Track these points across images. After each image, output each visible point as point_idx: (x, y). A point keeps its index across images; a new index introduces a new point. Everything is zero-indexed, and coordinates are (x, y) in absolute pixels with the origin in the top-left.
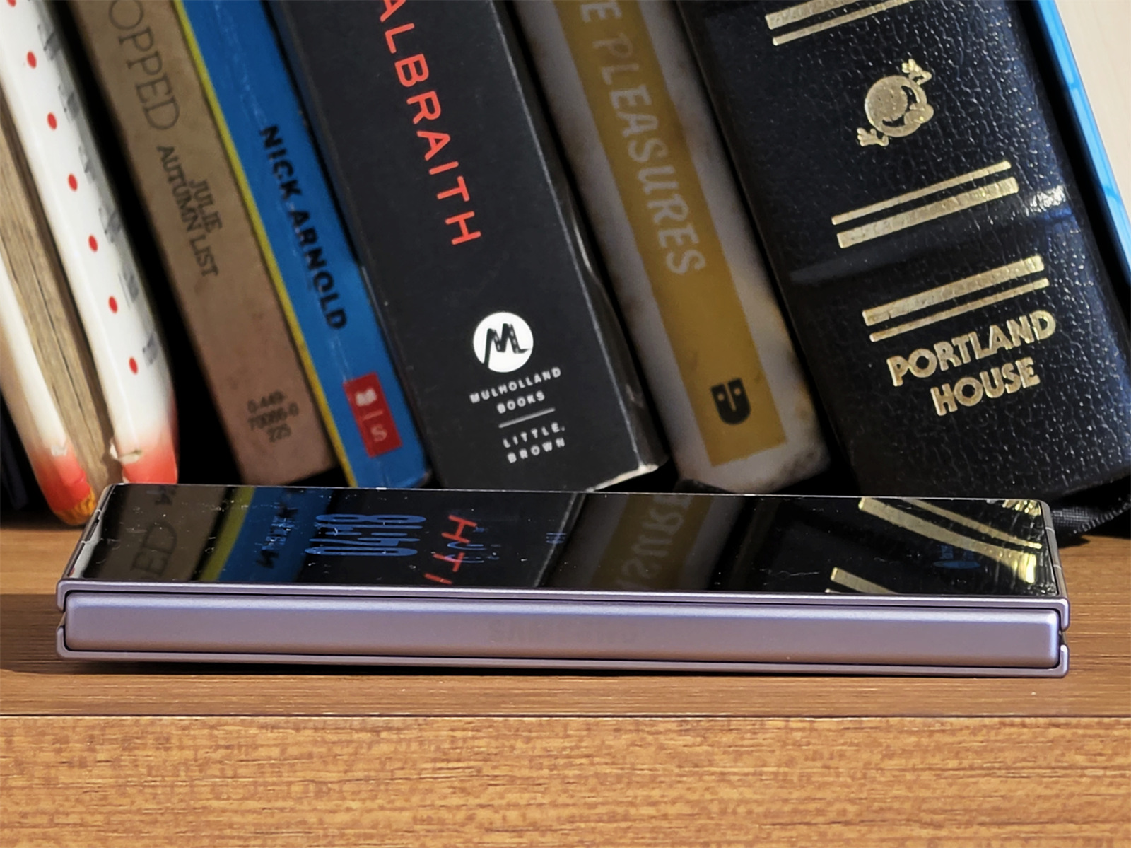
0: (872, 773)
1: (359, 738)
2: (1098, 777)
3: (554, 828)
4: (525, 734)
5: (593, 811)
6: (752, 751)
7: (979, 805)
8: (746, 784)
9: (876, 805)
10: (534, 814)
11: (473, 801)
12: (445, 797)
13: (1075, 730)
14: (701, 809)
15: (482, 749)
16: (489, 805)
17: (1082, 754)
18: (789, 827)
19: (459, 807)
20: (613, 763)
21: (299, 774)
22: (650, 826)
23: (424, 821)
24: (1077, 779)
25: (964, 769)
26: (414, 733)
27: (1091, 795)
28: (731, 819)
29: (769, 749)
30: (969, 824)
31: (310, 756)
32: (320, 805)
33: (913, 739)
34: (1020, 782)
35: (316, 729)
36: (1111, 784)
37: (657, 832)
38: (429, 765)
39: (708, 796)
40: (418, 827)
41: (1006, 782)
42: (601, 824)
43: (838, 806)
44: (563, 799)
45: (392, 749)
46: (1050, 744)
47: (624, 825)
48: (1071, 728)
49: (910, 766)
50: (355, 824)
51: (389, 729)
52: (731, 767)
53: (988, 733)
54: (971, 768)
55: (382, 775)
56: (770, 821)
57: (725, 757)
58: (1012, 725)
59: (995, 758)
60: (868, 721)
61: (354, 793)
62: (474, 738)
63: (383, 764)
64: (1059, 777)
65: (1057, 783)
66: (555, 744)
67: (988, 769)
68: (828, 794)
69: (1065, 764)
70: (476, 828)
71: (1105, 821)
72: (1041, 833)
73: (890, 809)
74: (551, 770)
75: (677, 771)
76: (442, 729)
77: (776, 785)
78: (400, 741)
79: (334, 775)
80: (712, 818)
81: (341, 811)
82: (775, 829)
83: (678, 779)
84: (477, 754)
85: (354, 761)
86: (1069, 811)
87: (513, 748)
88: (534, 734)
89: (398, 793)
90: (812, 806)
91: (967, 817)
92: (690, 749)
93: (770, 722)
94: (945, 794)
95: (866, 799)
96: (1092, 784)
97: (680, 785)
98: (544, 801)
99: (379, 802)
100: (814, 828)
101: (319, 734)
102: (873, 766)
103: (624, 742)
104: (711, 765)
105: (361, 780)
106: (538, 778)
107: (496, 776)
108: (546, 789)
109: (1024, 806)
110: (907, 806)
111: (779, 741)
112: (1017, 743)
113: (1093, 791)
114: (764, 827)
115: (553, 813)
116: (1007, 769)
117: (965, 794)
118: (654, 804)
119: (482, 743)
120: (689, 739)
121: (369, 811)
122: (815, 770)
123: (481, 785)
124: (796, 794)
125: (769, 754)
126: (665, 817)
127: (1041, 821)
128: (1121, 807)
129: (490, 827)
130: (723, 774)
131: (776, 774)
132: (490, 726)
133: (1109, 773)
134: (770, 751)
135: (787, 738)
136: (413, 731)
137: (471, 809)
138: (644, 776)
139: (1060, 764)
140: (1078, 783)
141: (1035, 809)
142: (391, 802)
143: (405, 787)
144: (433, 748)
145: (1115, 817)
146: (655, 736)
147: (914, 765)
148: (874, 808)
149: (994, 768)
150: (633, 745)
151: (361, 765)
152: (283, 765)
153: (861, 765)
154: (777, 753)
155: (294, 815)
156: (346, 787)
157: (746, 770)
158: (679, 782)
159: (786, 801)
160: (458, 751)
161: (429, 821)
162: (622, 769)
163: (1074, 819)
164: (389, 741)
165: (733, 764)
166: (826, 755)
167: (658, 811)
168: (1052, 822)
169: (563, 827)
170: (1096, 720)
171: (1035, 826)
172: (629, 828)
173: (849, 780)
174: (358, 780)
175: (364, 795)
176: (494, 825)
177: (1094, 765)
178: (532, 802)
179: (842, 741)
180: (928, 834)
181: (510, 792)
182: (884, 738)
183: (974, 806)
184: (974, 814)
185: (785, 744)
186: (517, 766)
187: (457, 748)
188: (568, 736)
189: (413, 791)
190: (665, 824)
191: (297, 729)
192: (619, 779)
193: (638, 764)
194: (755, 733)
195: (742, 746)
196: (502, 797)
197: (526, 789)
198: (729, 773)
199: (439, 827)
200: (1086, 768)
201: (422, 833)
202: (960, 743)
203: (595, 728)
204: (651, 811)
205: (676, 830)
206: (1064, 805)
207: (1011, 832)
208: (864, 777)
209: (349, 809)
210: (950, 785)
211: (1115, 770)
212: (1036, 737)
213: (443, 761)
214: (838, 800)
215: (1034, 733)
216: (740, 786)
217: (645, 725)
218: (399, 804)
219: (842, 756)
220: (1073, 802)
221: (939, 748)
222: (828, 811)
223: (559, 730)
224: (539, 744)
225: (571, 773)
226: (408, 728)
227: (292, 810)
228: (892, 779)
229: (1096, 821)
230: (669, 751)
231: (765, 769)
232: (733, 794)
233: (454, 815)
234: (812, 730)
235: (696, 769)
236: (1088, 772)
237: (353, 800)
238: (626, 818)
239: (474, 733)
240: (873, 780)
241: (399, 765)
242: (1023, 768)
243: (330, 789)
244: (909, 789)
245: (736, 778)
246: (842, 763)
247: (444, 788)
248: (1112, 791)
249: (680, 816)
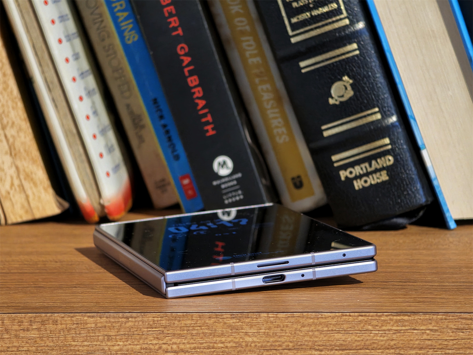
0: (298, 332)
1: (121, 320)
2: (376, 334)
3: (188, 351)
4: (178, 319)
5: (202, 345)
6: (256, 324)
7: (335, 343)
8: (254, 336)
9: (299, 343)
10: (182, 346)
11: (161, 342)
12: (151, 341)
13: (368, 317)
14: (239, 345)
15: (164, 324)
16: (166, 343)
17: (370, 326)
18: (270, 351)
19: (156, 344)
20: (209, 329)
21: (101, 333)
22: (222, 350)
23: (144, 349)
24: (369, 334)
25: (330, 331)
26: (141, 319)
27: (374, 340)
28: (249, 348)
29: (262, 324)
30: (332, 350)
31: (105, 327)
32: (109, 343)
33: (312, 320)
34: (349, 336)
35: (107, 317)
36: (381, 336)
37: (224, 353)
38: (146, 330)
39: (241, 340)
40: (142, 351)
41: (344, 335)
42: (205, 350)
43: (286, 344)
44: (192, 341)
45: (133, 324)
46: (359, 322)
47: (212, 350)
48: (367, 316)
49: (311, 330)
50: (121, 350)
51: (132, 317)
52: (249, 330)
53: (338, 318)
54: (332, 330)
55: (130, 333)
56: (263, 349)
57: (247, 326)
58: (346, 315)
59: (340, 327)
60: (296, 314)
61: (120, 339)
62: (160, 320)
63: (130, 329)
64: (363, 334)
65: (362, 336)
66: (189, 322)
67: (338, 331)
68: (283, 340)
69: (365, 329)
70: (162, 351)
71: (379, 349)
72: (357, 353)
73: (304, 345)
74: (187, 331)
75: (230, 331)
76: (150, 318)
77: (265, 336)
78: (135, 321)
79: (114, 333)
80: (243, 348)
81: (116, 345)
82: (265, 352)
83: (231, 334)
84: (162, 326)
85: (120, 328)
86: (366, 345)
87: (174, 324)
88: (181, 319)
89: (135, 339)
90: (277, 344)
91: (331, 348)
92: (235, 324)
93: (262, 315)
94: (323, 340)
95: (296, 341)
96: (374, 336)
97: (231, 336)
98: (185, 342)
99: (129, 342)
100: (278, 351)
101: (108, 319)
102: (298, 330)
103: (212, 322)
104: (242, 329)
105: (123, 335)
106: (183, 334)
107: (169, 333)
108: (186, 338)
109: (351, 344)
110: (310, 343)
111: (265, 321)
112: (348, 322)
113: (375, 338)
114: (261, 351)
115: (188, 346)
116: (344, 331)
117: (330, 339)
118: (223, 343)
119: (164, 322)
120: (234, 320)
121: (126, 345)
122: (278, 331)
123: (164, 336)
124: (271, 340)
125: (262, 326)
126: (227, 347)
127: (357, 349)
128: (384, 344)
129: (167, 351)
130: (246, 332)
131: (265, 332)
132: (166, 316)
133: (380, 332)
134: (262, 325)
135: (268, 320)
136: (140, 318)
137: (160, 345)
138: (219, 333)
139: (363, 329)
140: (369, 336)
141: (355, 345)
142: (133, 342)
143: (138, 337)
144: (147, 324)
145: (383, 347)
146: (223, 319)
147: (312, 329)
148: (298, 344)
149: (340, 331)
150: (215, 322)
151: (122, 330)
152: (96, 330)
153: (294, 329)
154: (265, 325)
155: (100, 347)
156: (118, 337)
157: (254, 331)
158: (232, 335)
159: (268, 342)
160: (156, 325)
161: (146, 349)
162: (212, 331)
163: (368, 348)
164: (132, 321)
165: (249, 329)
166: (282, 326)
167: (224, 345)
168: (361, 349)
169: (192, 351)
170: (375, 314)
171: (354, 351)
172: (214, 351)
173: (290, 334)
174: (121, 335)
175: (123, 340)
176: (168, 350)
177: (375, 329)
178: (181, 342)
179: (287, 321)
180: (318, 353)
181: (173, 339)
182: (301, 320)
183: (333, 344)
184: (333, 346)
185: (268, 322)
186: (176, 330)
187: (155, 324)
188: (193, 320)
189: (140, 338)
190: (226, 350)
191: (101, 318)
192: (211, 334)
193: (217, 329)
194: (257, 318)
195: (253, 323)
196: (171, 341)
197: (179, 338)
198: (249, 332)
199: (150, 351)
200: (372, 331)
201: (144, 353)
202: (328, 322)
203: (202, 317)
204: (222, 345)
205: (231, 352)
206: (365, 343)
207: (346, 353)
208: (295, 333)
209: (119, 345)
210: (325, 336)
211: (382, 331)
212: (355, 320)
213: (150, 328)
214: (286, 341)
215: (354, 318)
216: (252, 337)
217: (219, 316)
218: (135, 343)
219: (287, 326)
220: (368, 343)
221: (321, 324)
222: (282, 345)
223: (190, 317)
224: (183, 322)
225: (194, 332)
226: (138, 317)
227: (99, 345)
228: (305, 334)
229: (376, 349)
230: (228, 325)
231: (261, 331)
232: (250, 339)
233: (154, 347)
234: (277, 317)
235: (237, 331)
236: (373, 332)
237: (120, 342)
238: (213, 348)
239: (161, 318)
240: (298, 335)
241: (135, 330)
242: (350, 331)
243: (112, 338)
244: (311, 338)
245: (251, 334)
246: (287, 329)
247: (151, 337)
248: (382, 338)
249: (232, 347)
